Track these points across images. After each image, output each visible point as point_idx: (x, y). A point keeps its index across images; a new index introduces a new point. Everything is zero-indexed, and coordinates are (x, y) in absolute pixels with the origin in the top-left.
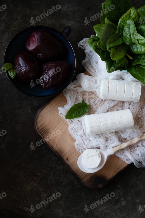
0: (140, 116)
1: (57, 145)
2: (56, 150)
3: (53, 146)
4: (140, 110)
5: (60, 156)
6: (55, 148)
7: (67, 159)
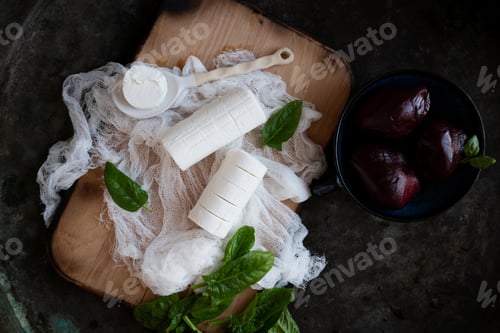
0: (153, 167)
1: (293, 41)
2: (291, 33)
3: (299, 37)
4: (157, 180)
5: (277, 23)
6: (295, 35)
7: (261, 22)
